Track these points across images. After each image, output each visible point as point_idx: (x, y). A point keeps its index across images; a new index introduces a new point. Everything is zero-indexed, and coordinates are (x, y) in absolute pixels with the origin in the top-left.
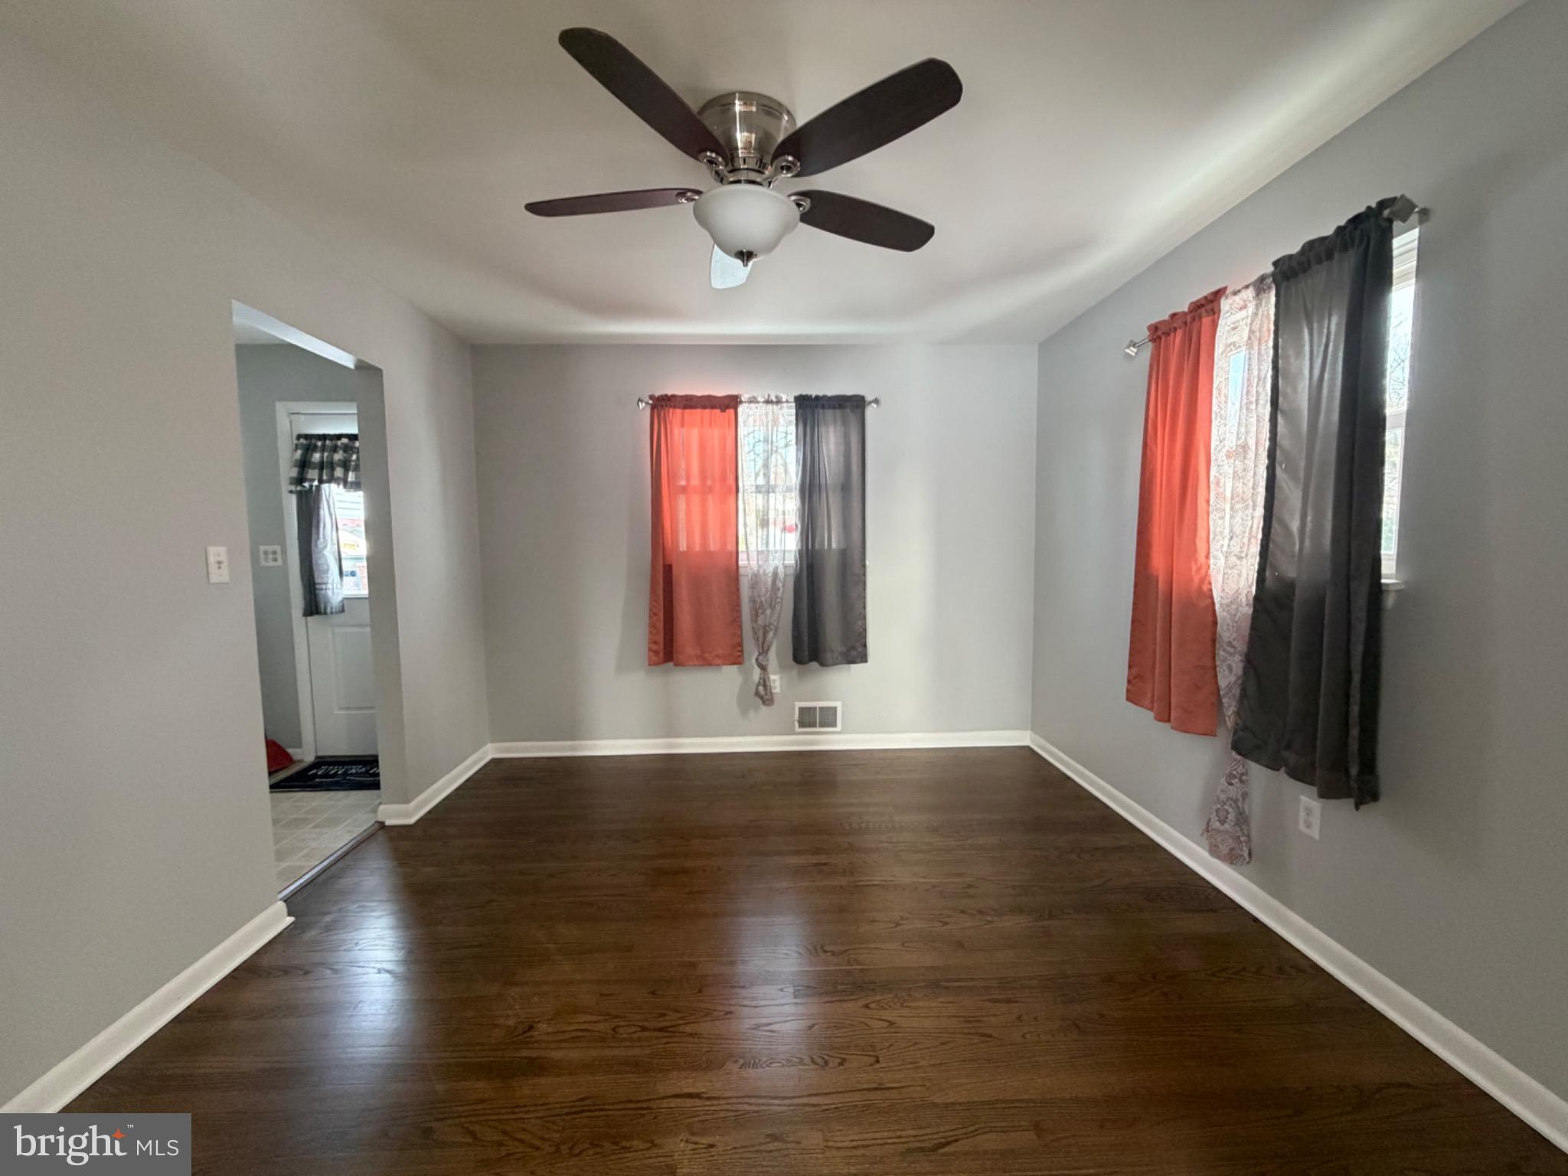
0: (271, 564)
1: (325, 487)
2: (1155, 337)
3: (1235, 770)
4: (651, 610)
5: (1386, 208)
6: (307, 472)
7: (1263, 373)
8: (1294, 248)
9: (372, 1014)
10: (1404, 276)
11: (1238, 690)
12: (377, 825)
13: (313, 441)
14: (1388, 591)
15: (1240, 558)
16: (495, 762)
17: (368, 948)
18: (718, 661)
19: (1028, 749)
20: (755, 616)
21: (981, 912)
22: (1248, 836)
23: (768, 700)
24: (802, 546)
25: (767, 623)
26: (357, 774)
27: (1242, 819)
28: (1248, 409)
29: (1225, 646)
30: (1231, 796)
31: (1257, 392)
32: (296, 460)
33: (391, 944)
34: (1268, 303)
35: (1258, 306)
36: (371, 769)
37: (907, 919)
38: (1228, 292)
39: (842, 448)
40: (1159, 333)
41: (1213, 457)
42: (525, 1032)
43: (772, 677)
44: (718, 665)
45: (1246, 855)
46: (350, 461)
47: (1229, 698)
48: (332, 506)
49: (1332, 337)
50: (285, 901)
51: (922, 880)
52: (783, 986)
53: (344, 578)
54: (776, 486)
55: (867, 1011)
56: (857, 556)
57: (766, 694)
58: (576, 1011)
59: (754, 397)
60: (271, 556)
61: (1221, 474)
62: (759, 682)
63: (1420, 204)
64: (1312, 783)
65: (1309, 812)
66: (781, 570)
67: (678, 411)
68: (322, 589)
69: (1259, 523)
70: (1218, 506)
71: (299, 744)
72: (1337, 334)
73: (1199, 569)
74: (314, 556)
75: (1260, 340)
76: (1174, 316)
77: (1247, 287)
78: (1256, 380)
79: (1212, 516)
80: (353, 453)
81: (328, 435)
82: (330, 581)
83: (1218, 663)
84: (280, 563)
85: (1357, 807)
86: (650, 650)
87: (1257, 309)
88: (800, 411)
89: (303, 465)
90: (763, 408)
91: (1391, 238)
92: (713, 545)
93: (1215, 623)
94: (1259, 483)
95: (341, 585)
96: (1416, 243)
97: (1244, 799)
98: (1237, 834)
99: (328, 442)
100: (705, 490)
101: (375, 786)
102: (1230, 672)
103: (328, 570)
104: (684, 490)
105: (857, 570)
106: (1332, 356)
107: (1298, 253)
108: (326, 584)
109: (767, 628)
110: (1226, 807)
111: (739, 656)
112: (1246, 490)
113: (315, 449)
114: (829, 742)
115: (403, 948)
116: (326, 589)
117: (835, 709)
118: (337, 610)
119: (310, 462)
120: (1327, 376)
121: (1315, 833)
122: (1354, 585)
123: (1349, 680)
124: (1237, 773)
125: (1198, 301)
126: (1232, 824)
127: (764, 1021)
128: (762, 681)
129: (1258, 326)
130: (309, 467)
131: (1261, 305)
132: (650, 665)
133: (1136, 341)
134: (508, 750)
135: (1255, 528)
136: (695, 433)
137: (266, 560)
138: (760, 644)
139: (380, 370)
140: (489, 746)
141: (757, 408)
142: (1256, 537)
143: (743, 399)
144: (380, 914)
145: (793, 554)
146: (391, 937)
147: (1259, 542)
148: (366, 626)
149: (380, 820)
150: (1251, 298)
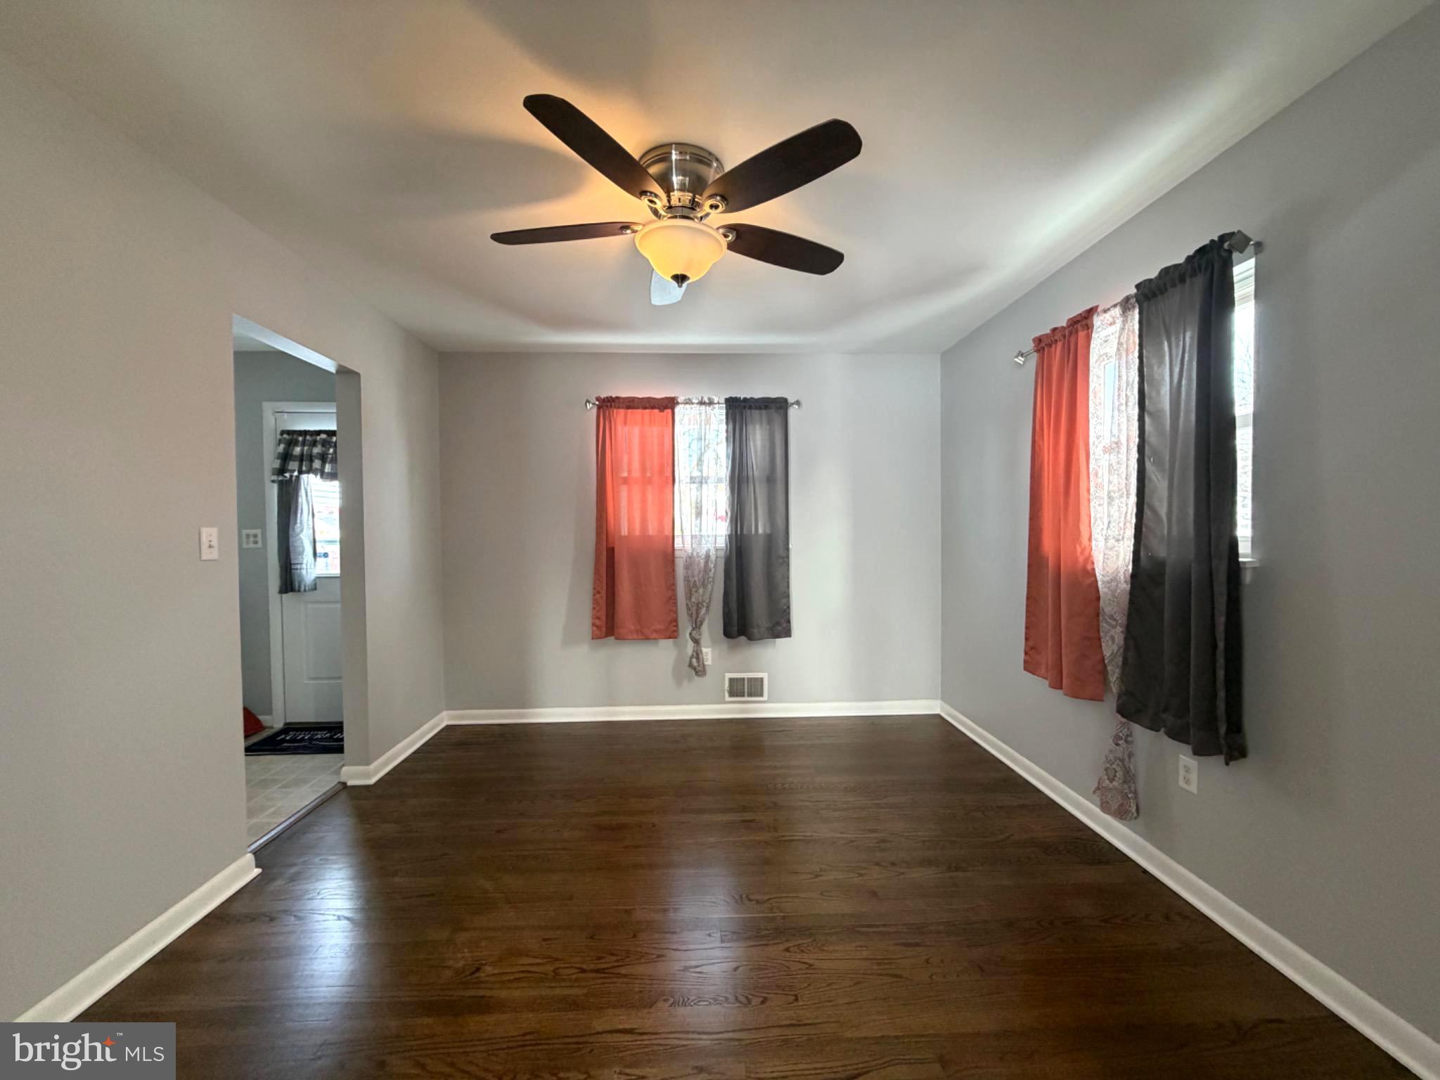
0: (252, 546)
1: (304, 477)
2: (1039, 348)
3: (1121, 732)
4: (594, 588)
5: (1226, 241)
6: (288, 464)
7: (1131, 379)
8: (1153, 274)
9: (332, 957)
10: (1245, 298)
11: (1121, 659)
12: (340, 787)
13: (295, 436)
14: (1245, 569)
15: (1118, 540)
16: (448, 728)
17: (329, 897)
18: (655, 635)
19: (939, 716)
20: (689, 595)
21: (893, 864)
22: (1135, 793)
23: (700, 671)
24: (732, 530)
25: (700, 600)
26: (321, 739)
27: (1129, 777)
28: (1119, 410)
29: (1109, 620)
30: (1118, 755)
31: (1126, 395)
32: (279, 453)
33: (350, 893)
34: (1133, 319)
35: (1124, 322)
36: (335, 735)
37: (825, 871)
38: (1099, 310)
39: (767, 444)
40: (1042, 345)
41: (1091, 452)
42: (473, 973)
43: (704, 650)
44: (655, 639)
45: (1134, 810)
46: (328, 454)
47: (1113, 665)
48: (309, 494)
49: (1187, 349)
50: (254, 854)
51: (839, 835)
52: (711, 932)
53: (318, 559)
54: (708, 478)
55: (788, 954)
56: (781, 543)
57: (699, 666)
58: (521, 953)
59: (689, 399)
60: (252, 539)
61: (1099, 466)
62: (693, 655)
63: (1255, 238)
64: (1187, 743)
65: (1187, 770)
66: (712, 553)
67: (622, 411)
68: (297, 569)
69: (1132, 509)
70: (1097, 494)
71: (269, 712)
72: (1191, 345)
73: (1082, 553)
74: (291, 539)
75: (1127, 350)
76: (1054, 330)
77: (1115, 306)
78: (1125, 385)
79: (1092, 504)
80: (331, 447)
81: (309, 431)
82: (305, 562)
83: (1102, 634)
84: (260, 545)
85: (1227, 764)
86: (593, 625)
87: (1124, 325)
88: (730, 411)
89: (286, 457)
90: (695, 410)
91: (1232, 266)
92: (652, 530)
93: (1098, 598)
94: (1131, 474)
95: (315, 565)
96: (1253, 271)
97: (1129, 758)
98: (1126, 791)
99: (308, 437)
100: (646, 481)
101: (340, 750)
102: (1112, 642)
103: (303, 551)
104: (625, 481)
105: (781, 552)
106: (1188, 364)
107: (1156, 278)
108: (301, 564)
109: (700, 605)
110: (1114, 766)
111: (675, 631)
112: (1120, 480)
113: (296, 443)
114: (755, 711)
115: (361, 897)
116: (301, 569)
117: (762, 680)
118: (310, 588)
119: (291, 455)
120: (1184, 382)
121: (1193, 788)
122: (1215, 562)
123: (1215, 647)
124: (1123, 734)
125: (1074, 317)
126: (1120, 781)
127: (694, 963)
128: (695, 654)
129: (1125, 339)
130: (291, 460)
131: (1127, 322)
132: (593, 639)
133: (1024, 351)
134: (462, 717)
135: (1129, 515)
136: (636, 431)
137: (248, 543)
138: (694, 619)
139: (358, 374)
140: (445, 714)
141: (691, 408)
142: (1130, 522)
143: (679, 401)
144: (341, 866)
145: (724, 538)
146: (351, 887)
147: (1133, 526)
148: (336, 602)
149: (343, 779)
150: (1118, 315)
